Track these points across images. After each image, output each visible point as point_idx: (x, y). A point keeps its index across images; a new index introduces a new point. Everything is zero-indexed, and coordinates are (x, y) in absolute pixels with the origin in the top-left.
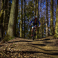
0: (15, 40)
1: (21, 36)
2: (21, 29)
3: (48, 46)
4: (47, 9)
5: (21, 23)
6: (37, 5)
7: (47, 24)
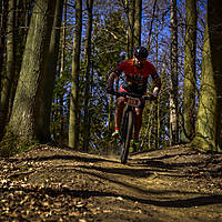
0: (36, 153)
1: (71, 145)
2: (71, 118)
3: (159, 177)
4: (174, 43)
5: (73, 92)
6: (136, 25)
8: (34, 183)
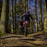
0: (7, 36)
2: (12, 26)
3: (38, 41)
4: (36, 6)
5: (12, 20)
6: (27, 2)
7: (36, 20)
8: (9, 45)
